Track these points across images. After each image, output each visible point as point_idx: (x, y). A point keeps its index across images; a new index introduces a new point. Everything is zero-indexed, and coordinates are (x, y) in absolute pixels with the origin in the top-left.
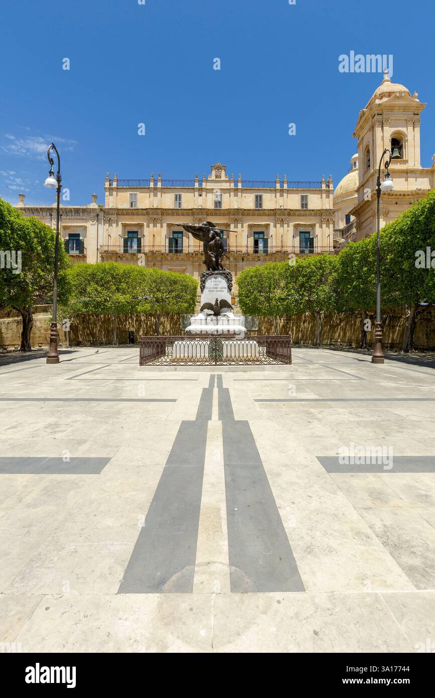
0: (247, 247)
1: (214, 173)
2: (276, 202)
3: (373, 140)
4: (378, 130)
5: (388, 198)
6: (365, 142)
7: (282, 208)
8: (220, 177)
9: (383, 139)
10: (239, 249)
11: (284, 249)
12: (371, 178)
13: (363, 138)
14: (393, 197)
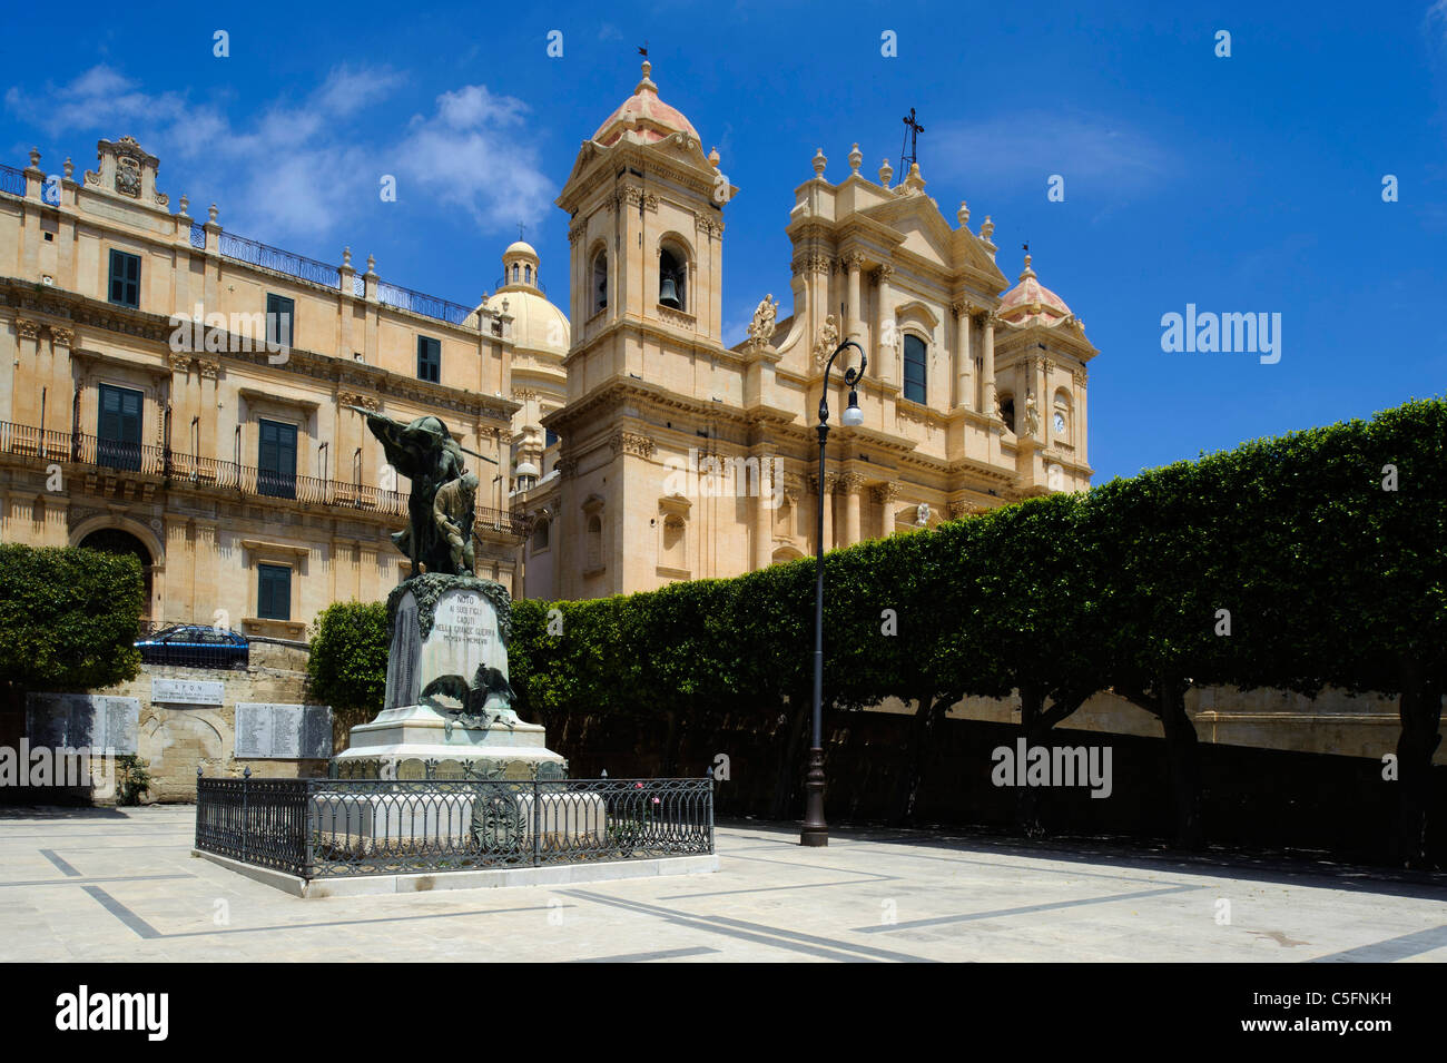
0: (237, 466)
1: (109, 165)
2: (340, 336)
3: (618, 238)
4: (632, 212)
5: (652, 407)
6: (593, 232)
7: (359, 360)
8: (138, 193)
9: (641, 242)
10: (204, 469)
11: (365, 496)
12: (611, 340)
13: (587, 219)
14: (663, 406)
